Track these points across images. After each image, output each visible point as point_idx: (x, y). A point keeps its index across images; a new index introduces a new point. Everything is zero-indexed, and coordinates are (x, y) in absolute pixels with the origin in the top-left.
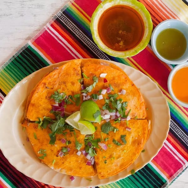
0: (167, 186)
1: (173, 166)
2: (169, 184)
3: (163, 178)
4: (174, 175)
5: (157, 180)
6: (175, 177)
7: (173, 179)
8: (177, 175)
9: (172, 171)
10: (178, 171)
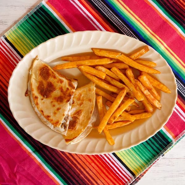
0: (172, 145)
1: (179, 126)
2: (174, 144)
3: (169, 137)
4: (180, 135)
5: (163, 140)
6: (181, 137)
7: (179, 139)
8: (183, 136)
9: (178, 131)
10: (184, 131)
